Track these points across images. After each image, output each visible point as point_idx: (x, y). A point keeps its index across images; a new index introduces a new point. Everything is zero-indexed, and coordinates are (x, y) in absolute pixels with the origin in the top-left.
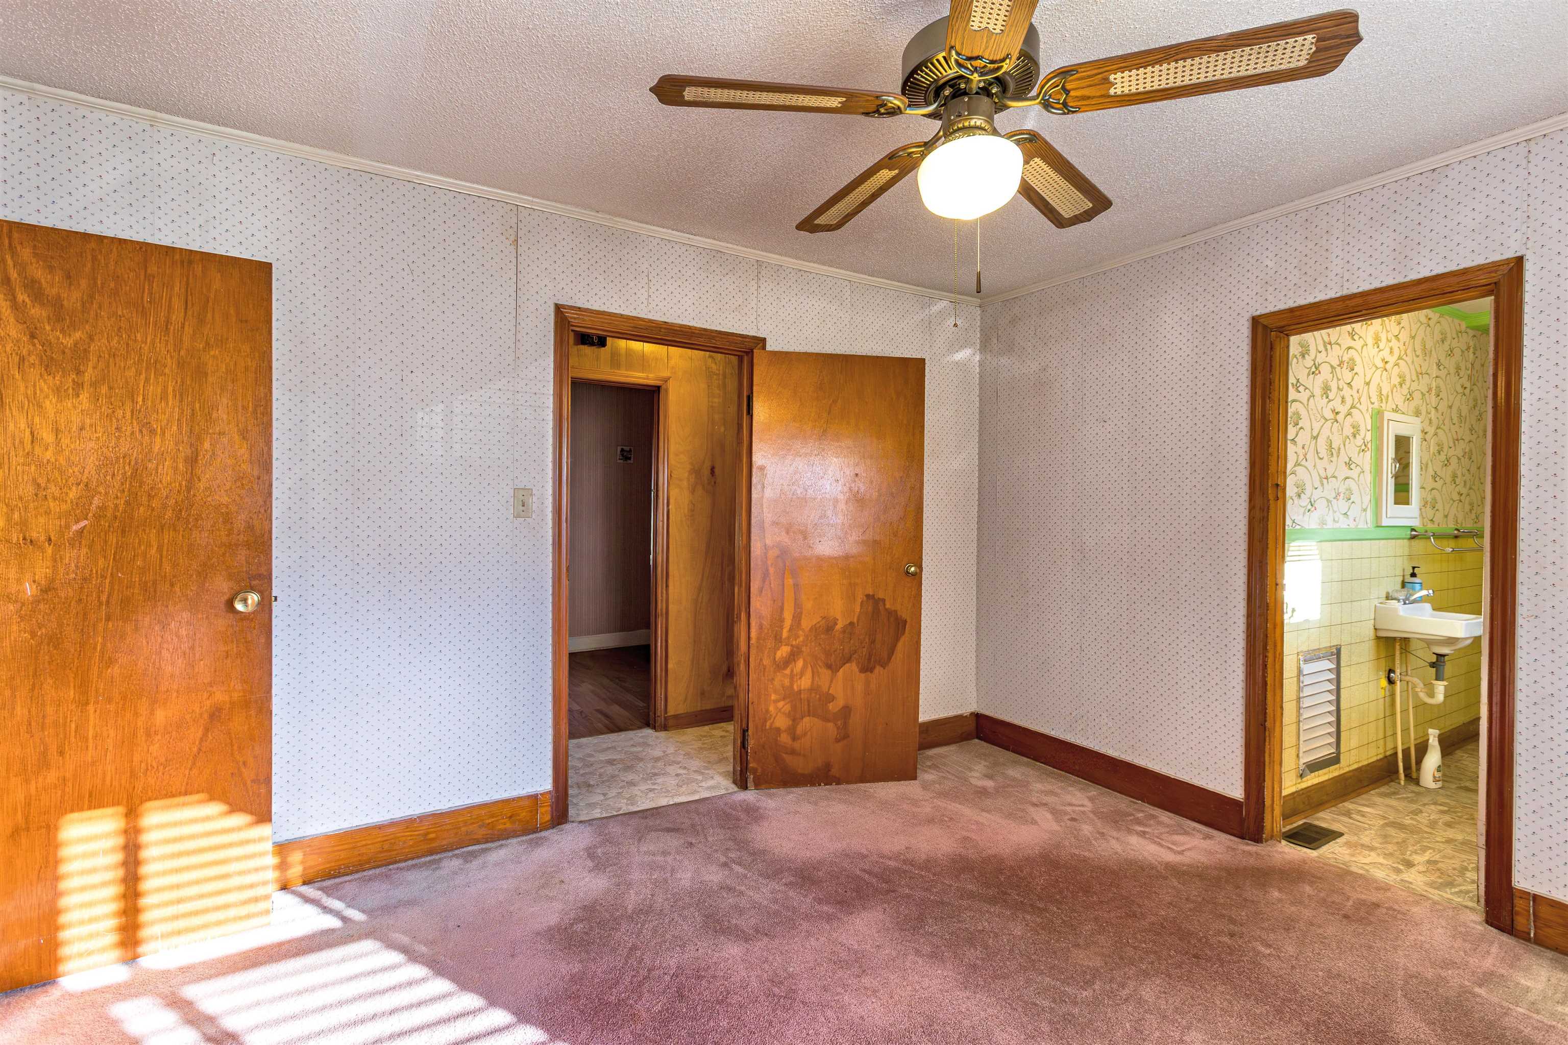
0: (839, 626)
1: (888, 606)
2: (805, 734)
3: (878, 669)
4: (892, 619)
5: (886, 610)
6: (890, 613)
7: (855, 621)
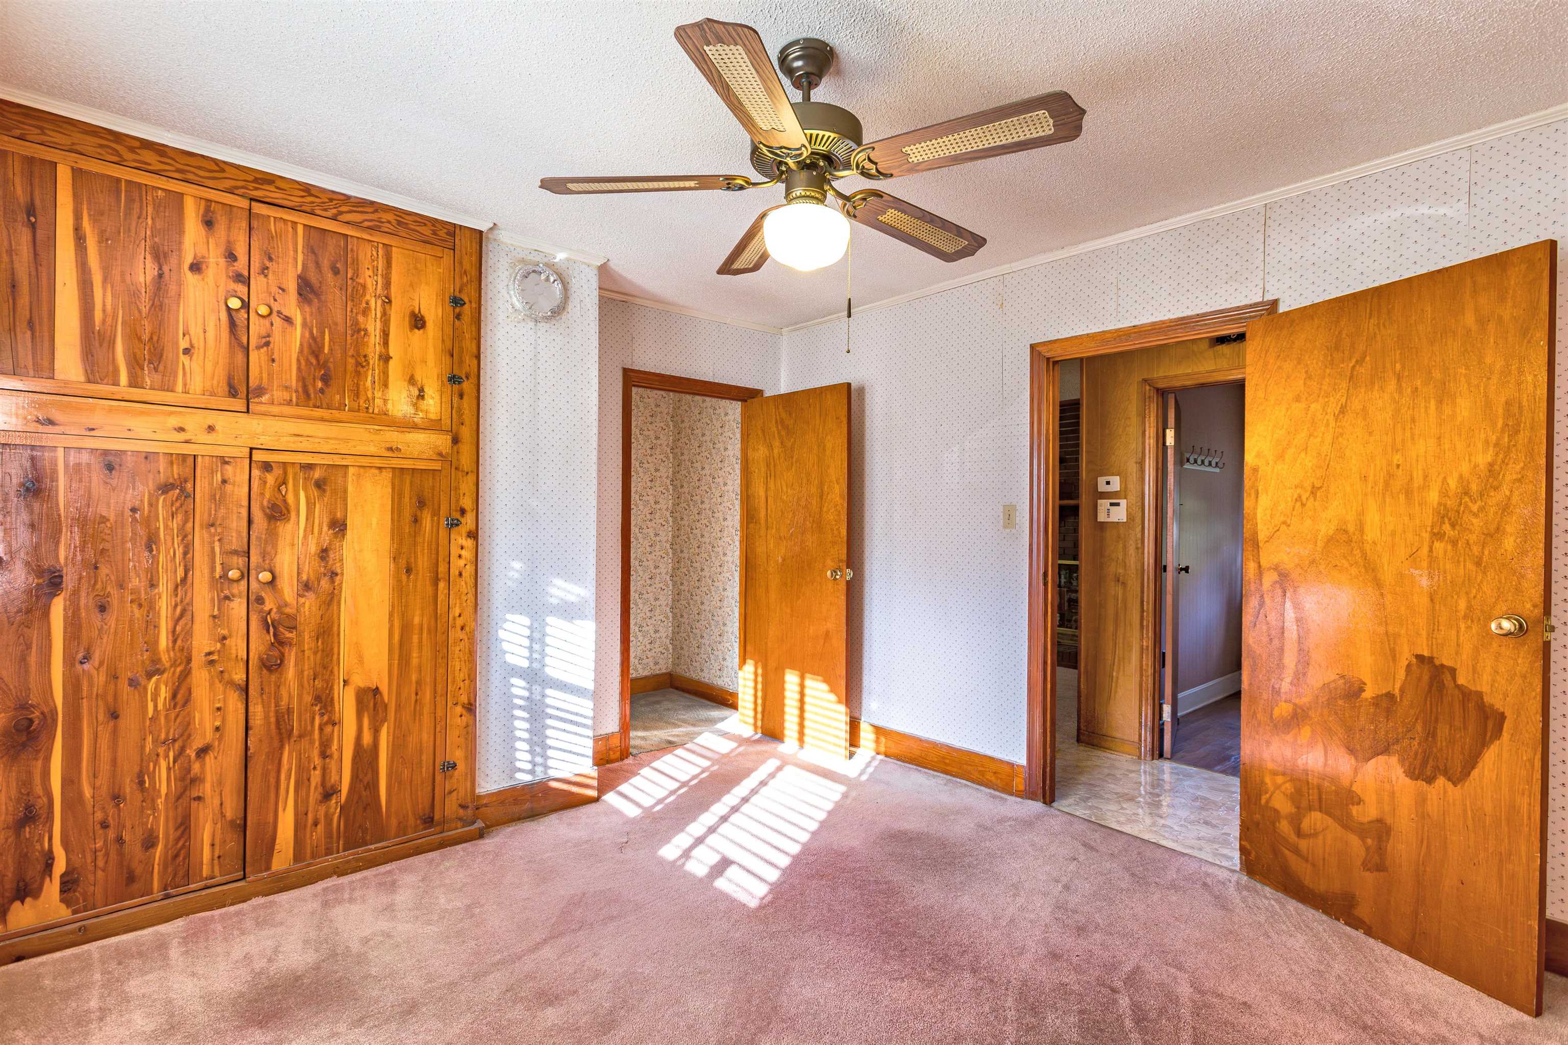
0: (1368, 694)
1: (1461, 681)
2: (1315, 835)
3: (1441, 781)
4: (1471, 705)
5: (1458, 687)
6: (1466, 695)
7: (1397, 692)
